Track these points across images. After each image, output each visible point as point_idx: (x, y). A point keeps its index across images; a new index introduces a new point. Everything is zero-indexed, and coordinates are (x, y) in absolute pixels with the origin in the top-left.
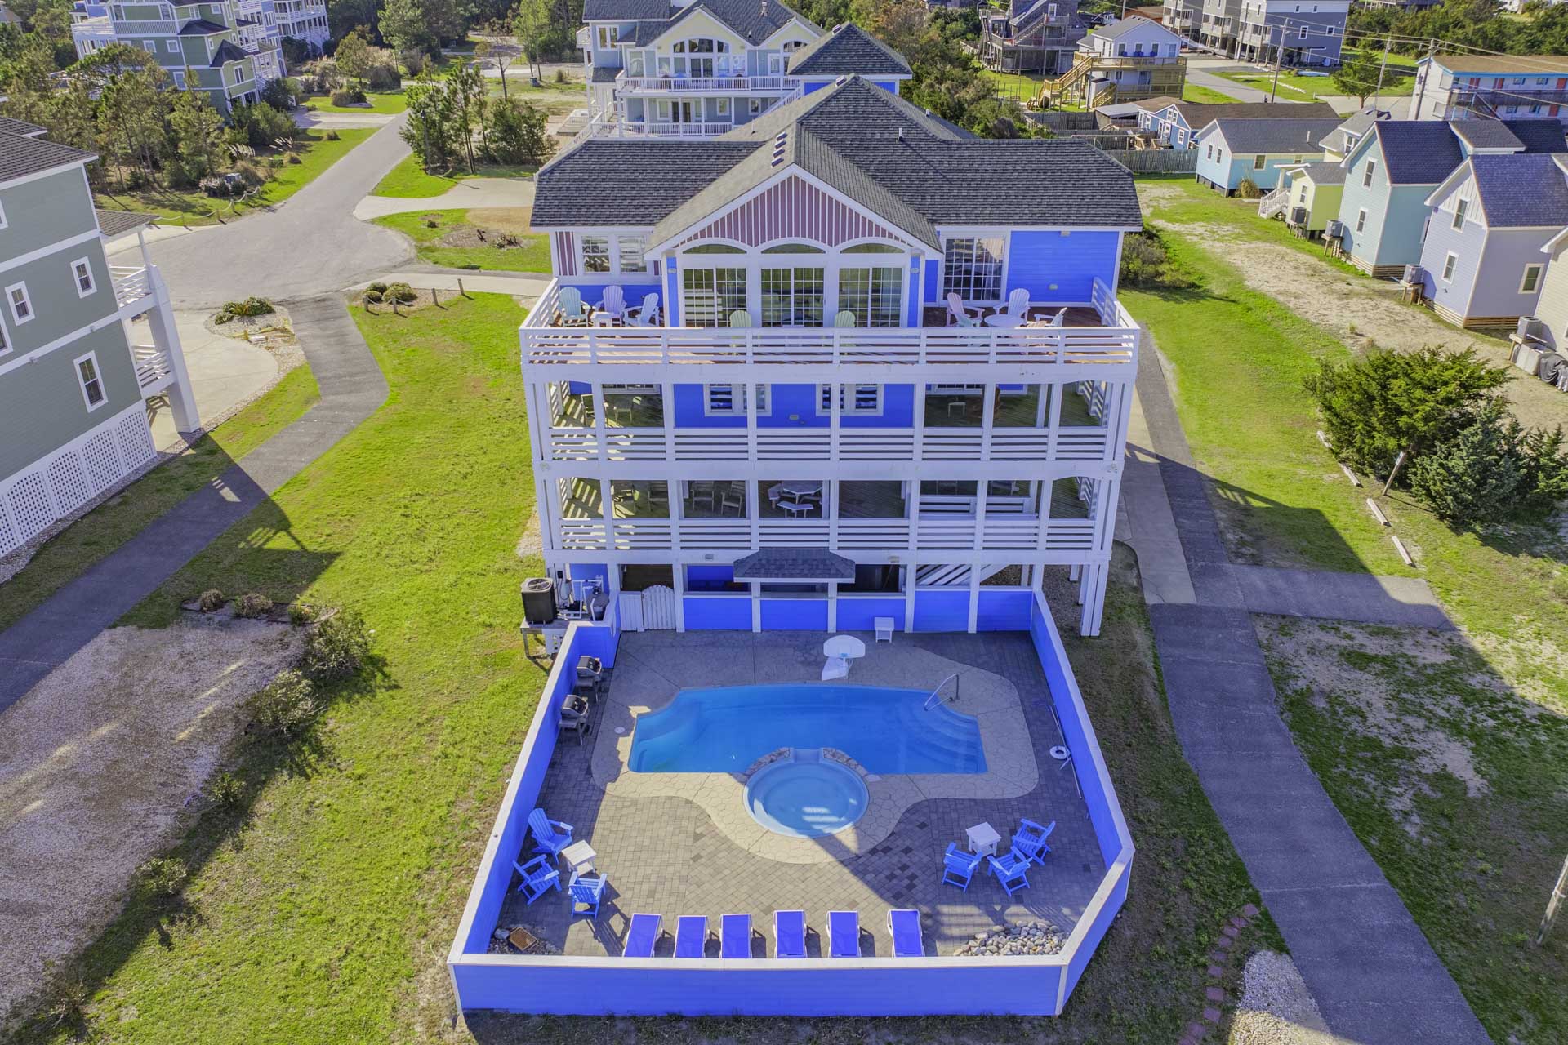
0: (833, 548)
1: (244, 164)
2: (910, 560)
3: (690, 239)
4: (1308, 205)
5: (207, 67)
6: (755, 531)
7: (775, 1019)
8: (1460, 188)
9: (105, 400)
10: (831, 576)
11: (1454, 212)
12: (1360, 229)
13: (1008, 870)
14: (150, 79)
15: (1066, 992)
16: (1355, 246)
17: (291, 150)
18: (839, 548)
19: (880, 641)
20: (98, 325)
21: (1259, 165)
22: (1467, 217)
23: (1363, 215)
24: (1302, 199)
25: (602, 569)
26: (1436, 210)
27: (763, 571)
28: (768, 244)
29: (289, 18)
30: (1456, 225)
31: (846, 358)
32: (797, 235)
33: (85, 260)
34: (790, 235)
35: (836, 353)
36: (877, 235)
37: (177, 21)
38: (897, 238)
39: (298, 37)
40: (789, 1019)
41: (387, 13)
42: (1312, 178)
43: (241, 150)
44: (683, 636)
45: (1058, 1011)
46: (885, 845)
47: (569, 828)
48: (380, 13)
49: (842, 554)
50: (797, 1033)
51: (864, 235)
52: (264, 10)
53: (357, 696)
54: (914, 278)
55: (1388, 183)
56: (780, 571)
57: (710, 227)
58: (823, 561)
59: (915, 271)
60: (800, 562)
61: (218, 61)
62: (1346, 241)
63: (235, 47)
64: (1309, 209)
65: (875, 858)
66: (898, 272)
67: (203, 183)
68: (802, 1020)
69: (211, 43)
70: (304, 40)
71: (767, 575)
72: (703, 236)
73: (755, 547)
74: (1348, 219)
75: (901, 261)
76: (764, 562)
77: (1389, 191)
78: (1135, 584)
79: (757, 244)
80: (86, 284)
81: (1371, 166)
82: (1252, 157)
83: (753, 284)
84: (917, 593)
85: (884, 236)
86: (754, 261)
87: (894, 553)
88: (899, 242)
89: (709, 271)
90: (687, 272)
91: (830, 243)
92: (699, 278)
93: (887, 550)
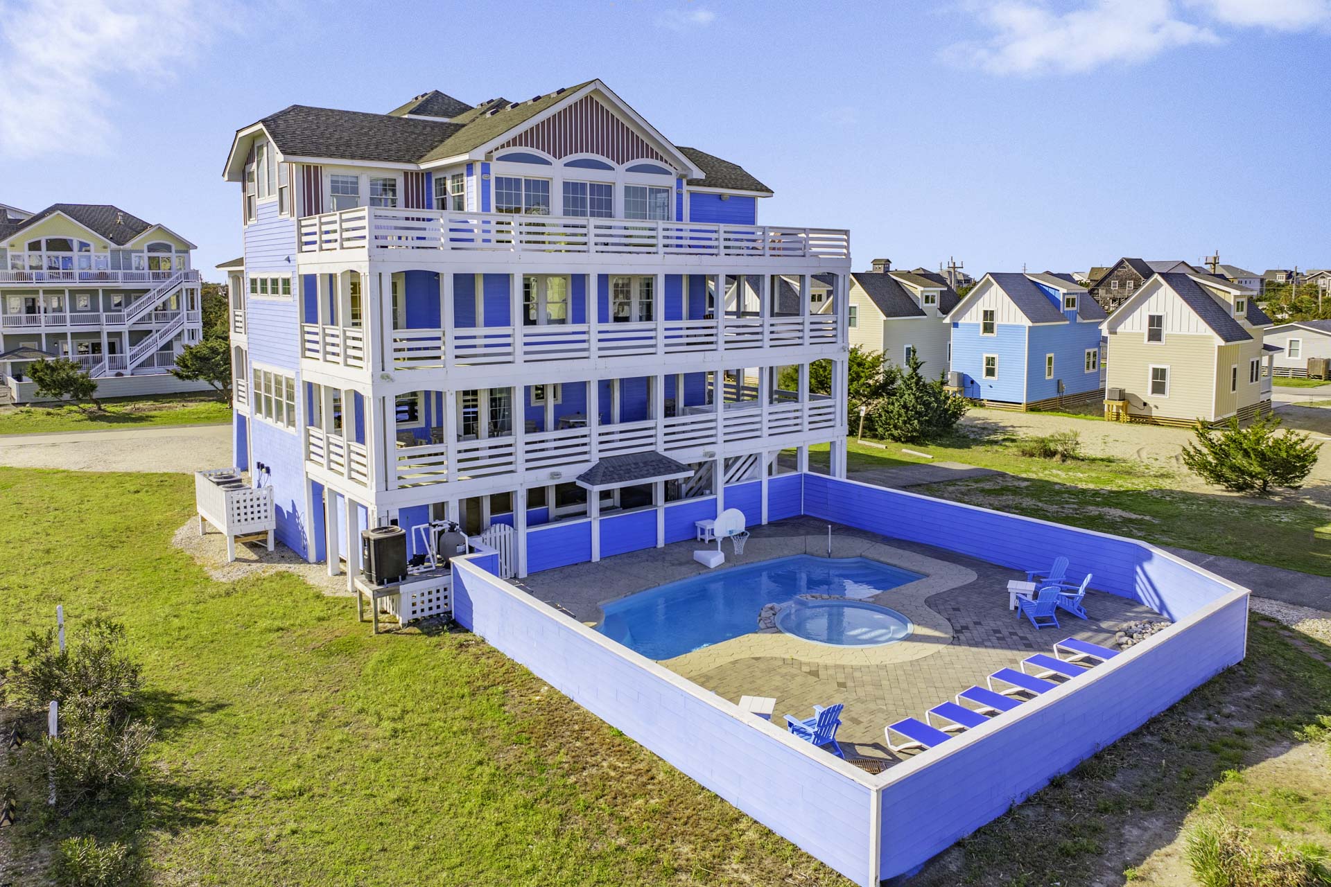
0: (660, 449)
2: (719, 453)
3: (503, 146)
6: (594, 439)
10: (657, 474)
18: (665, 450)
26: (956, 325)
27: (601, 479)
28: (571, 157)
32: (597, 152)
34: (587, 151)
36: (652, 157)
38: (666, 161)
51: (642, 156)
54: (680, 198)
57: (520, 136)
58: (652, 463)
59: (680, 191)
66: (667, 193)
71: (602, 482)
72: (515, 144)
73: (595, 458)
75: (670, 182)
76: (603, 470)
79: (561, 157)
83: (557, 196)
84: (726, 489)
85: (657, 159)
86: (557, 173)
87: (709, 448)
88: (668, 165)
89: (518, 181)
90: (498, 180)
91: (618, 163)
92: (509, 187)
93: (701, 447)
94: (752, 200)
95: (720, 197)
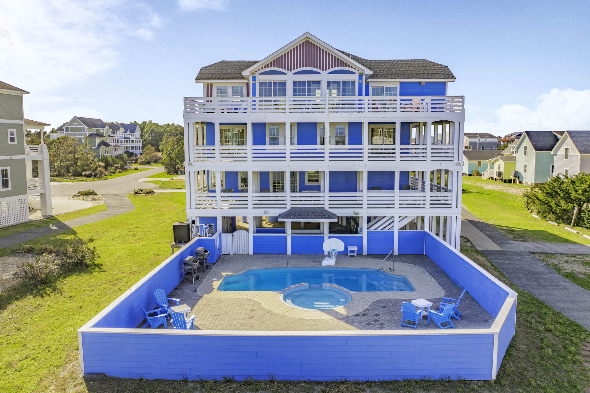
0: (326, 207)
1: (101, 169)
2: (364, 213)
3: (262, 68)
4: (502, 170)
5: (95, 148)
6: (288, 199)
7: (298, 382)
8: (564, 144)
9: (10, 189)
10: (325, 218)
11: (564, 153)
12: (525, 171)
13: (441, 313)
14: (72, 143)
15: (498, 358)
16: (524, 178)
17: (119, 169)
18: (329, 208)
19: (351, 256)
20: (14, 157)
21: (479, 165)
22: (570, 153)
23: (526, 166)
24: (499, 169)
25: (214, 219)
26: (556, 155)
27: (292, 216)
28: (296, 70)
29: (129, 145)
30: (566, 158)
31: (331, 110)
32: (309, 66)
33: (15, 131)
34: (306, 66)
35: (327, 108)
36: (343, 66)
37: (87, 132)
38: (352, 67)
39: (131, 151)
40: (309, 383)
41: (163, 143)
42: (502, 160)
43: (100, 164)
44: (252, 256)
45: (494, 377)
46: (364, 313)
47: (178, 300)
48: (160, 143)
49: (330, 210)
50: (314, 389)
51: (338, 66)
52: (120, 138)
53: (83, 274)
54: (360, 85)
55: (534, 151)
56: (301, 216)
57: (271, 63)
58: (322, 213)
59: (361, 81)
60: (310, 213)
61: (99, 146)
62: (520, 177)
63: (106, 143)
64: (503, 172)
65: (358, 317)
66: (353, 83)
67: (83, 173)
68: (317, 383)
69: (98, 140)
70: (133, 152)
71: (294, 218)
72: (268, 67)
73: (289, 207)
74: (519, 168)
75: (355, 77)
76: (293, 213)
77: (535, 154)
78: (470, 245)
79: (291, 70)
80: (12, 139)
81: (526, 148)
82: (476, 162)
83: (290, 88)
84: (368, 233)
85: (346, 66)
86: (290, 78)
87: (356, 210)
88: (353, 69)
89: (270, 83)
90: (261, 83)
91: (323, 70)
92: (265, 86)
93: (352, 209)
94: (444, 84)
95: (420, 83)
